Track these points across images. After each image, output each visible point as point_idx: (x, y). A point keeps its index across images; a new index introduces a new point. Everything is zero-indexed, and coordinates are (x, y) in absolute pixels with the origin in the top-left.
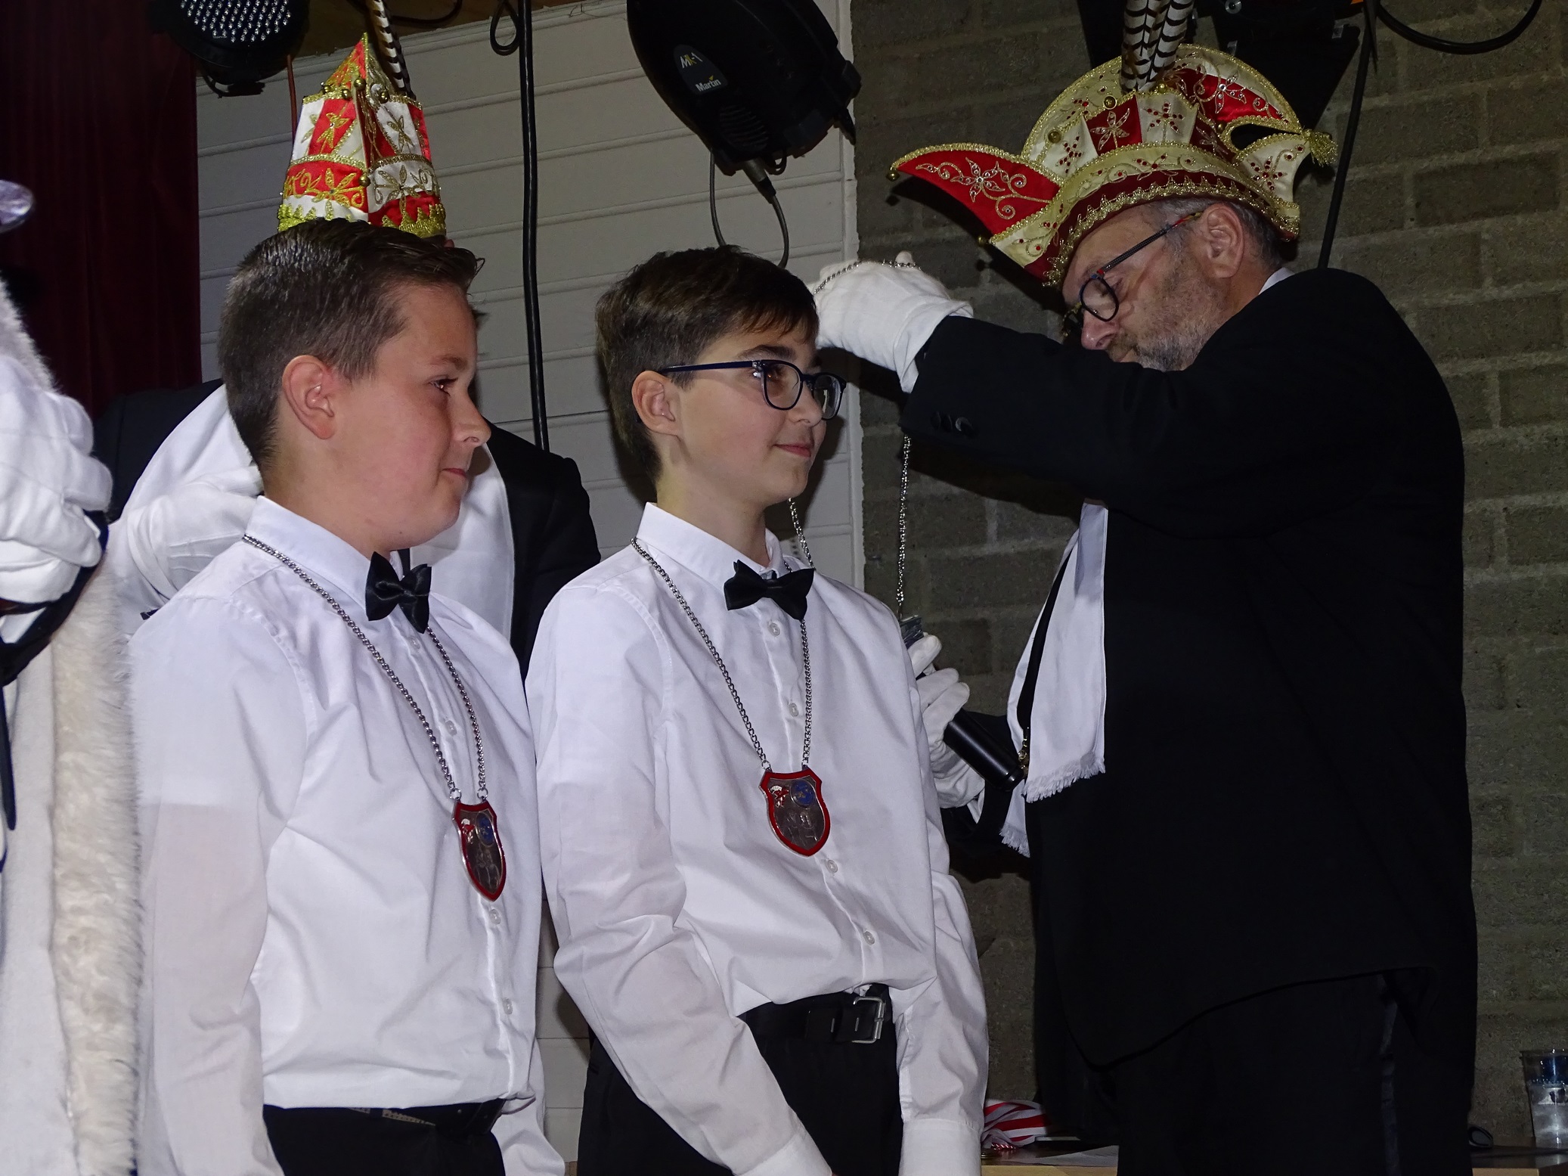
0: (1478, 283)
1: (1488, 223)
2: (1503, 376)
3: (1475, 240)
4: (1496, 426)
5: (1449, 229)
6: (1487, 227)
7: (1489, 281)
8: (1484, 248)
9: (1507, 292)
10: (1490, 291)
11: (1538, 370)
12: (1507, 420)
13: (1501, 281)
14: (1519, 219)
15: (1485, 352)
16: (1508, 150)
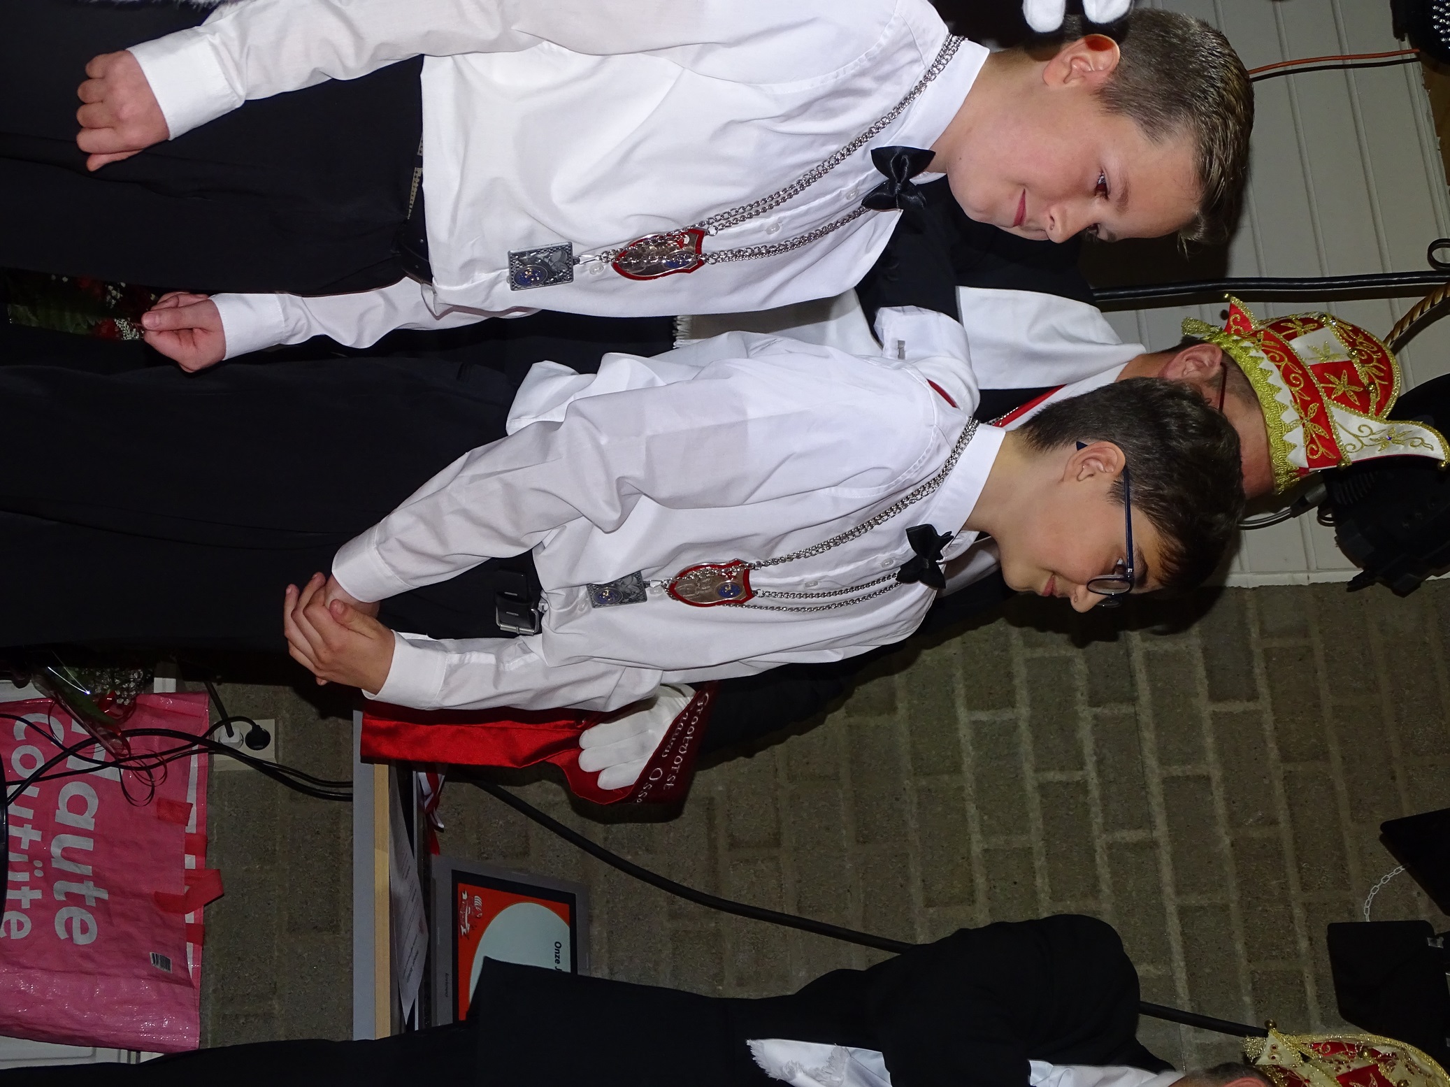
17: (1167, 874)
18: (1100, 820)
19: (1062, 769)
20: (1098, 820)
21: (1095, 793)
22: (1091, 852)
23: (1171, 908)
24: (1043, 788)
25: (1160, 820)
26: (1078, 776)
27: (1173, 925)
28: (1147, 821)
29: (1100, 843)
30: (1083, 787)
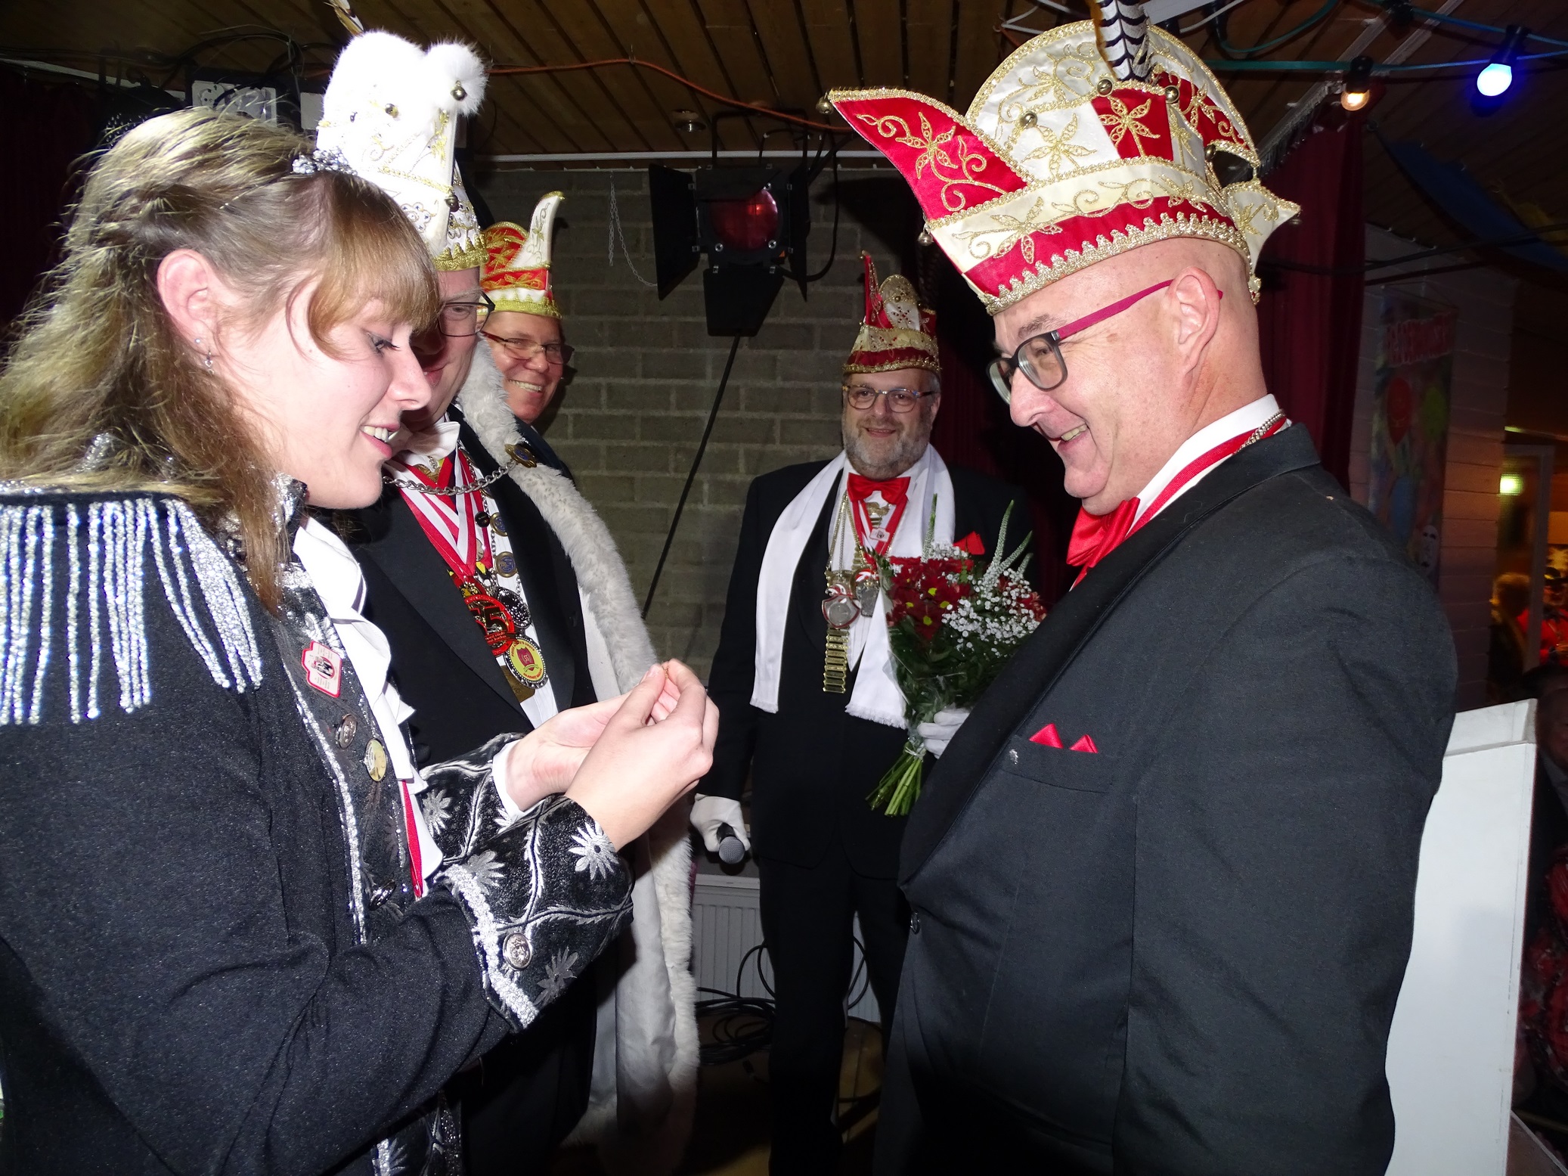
0: (774, 379)
1: (781, 351)
2: (783, 422)
3: (774, 359)
4: (778, 443)
5: (764, 352)
6: (780, 354)
7: (779, 378)
8: (778, 364)
9: (788, 385)
10: (779, 383)
11: (799, 421)
12: (783, 442)
13: (785, 379)
14: (795, 352)
15: (776, 410)
16: (793, 320)
17: (625, 381)
18: (594, 410)
19: (567, 425)
20: (594, 412)
21: (580, 411)
22: (611, 418)
23: (642, 381)
24: (576, 436)
25: (597, 380)
26: (571, 418)
27: (652, 382)
28: (597, 388)
29: (606, 412)
30: (577, 416)
